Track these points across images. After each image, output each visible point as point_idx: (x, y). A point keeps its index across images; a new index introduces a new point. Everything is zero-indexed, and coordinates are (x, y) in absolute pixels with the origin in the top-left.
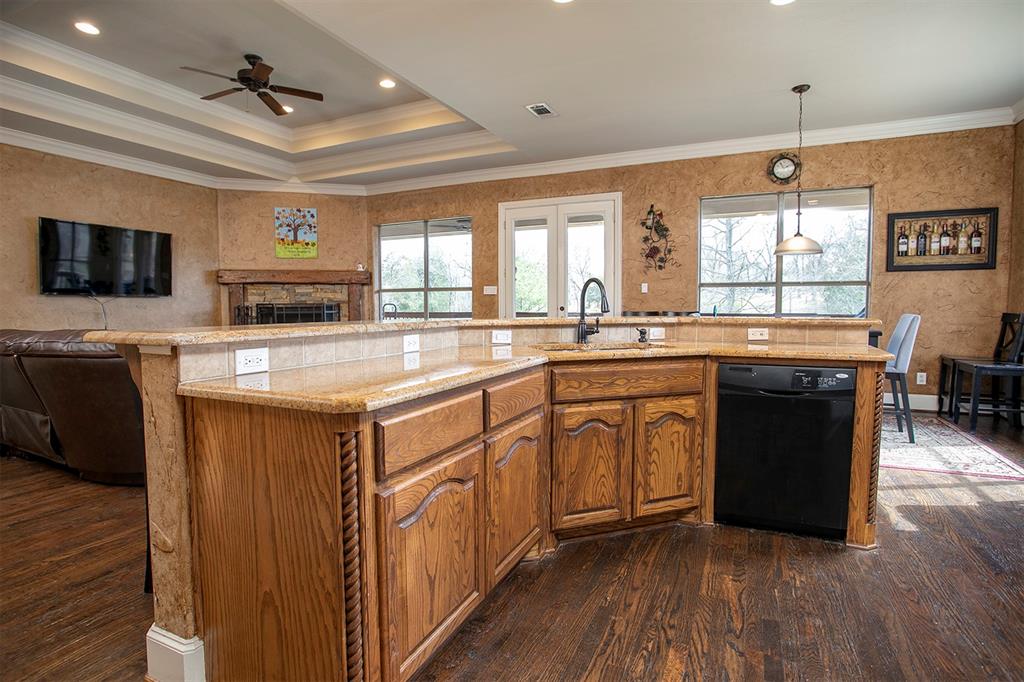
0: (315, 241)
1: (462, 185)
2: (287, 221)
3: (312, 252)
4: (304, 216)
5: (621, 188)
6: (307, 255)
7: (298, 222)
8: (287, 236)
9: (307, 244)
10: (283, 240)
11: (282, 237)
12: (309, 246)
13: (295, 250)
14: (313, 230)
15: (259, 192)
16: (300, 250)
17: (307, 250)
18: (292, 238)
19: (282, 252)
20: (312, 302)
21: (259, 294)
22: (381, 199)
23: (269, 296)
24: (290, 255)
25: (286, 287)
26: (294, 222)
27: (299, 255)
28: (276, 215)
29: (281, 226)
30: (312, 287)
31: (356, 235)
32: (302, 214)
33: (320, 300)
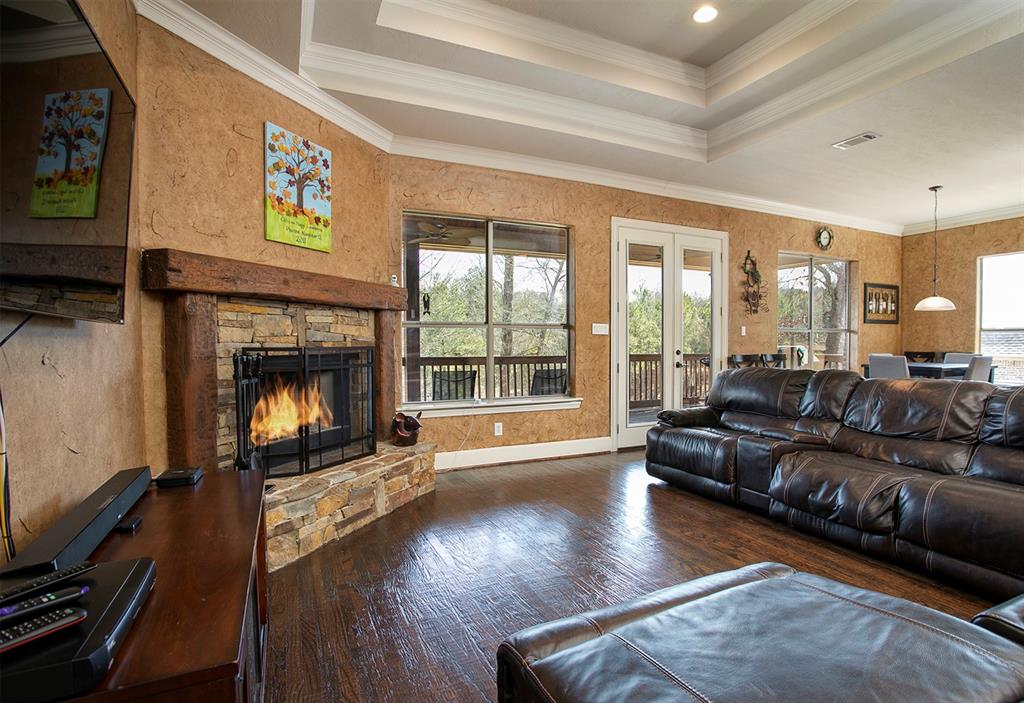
0: (328, 216)
1: (564, 181)
2: (290, 161)
3: (323, 240)
4: (314, 160)
5: (727, 228)
6: (316, 244)
7: (306, 167)
8: (288, 195)
9: (317, 220)
10: (279, 200)
11: (278, 193)
12: (321, 226)
13: (298, 228)
14: (327, 194)
15: (235, 71)
16: (307, 231)
17: (316, 233)
18: (294, 200)
19: (280, 227)
20: (330, 345)
21: (243, 326)
22: (421, 167)
23: (263, 330)
24: (290, 238)
25: (291, 310)
26: (298, 165)
27: (304, 241)
28: (269, 140)
29: (277, 167)
30: (329, 313)
31: (373, 221)
32: (311, 154)
33: (342, 339)
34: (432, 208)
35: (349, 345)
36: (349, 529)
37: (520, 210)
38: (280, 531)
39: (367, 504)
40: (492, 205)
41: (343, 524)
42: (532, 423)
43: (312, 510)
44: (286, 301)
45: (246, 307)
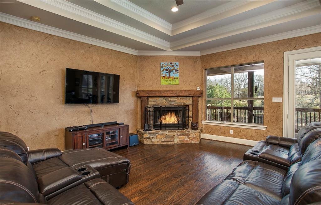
0: (178, 77)
2: (166, 68)
3: (177, 82)
4: (173, 66)
6: (174, 83)
7: (170, 68)
8: (166, 75)
9: (174, 78)
10: (164, 77)
11: (164, 75)
12: (175, 79)
13: (169, 81)
14: (177, 72)
15: (154, 56)
16: (171, 81)
17: (174, 81)
18: (168, 76)
19: (164, 82)
20: (176, 105)
21: (154, 102)
22: (208, 57)
23: (158, 102)
24: (167, 83)
25: (165, 98)
26: (169, 68)
27: (171, 83)
28: (161, 66)
29: (163, 70)
30: (176, 98)
31: (195, 74)
32: (172, 65)
33: (180, 103)
34: (211, 67)
35: (183, 105)
36: (165, 143)
37: (239, 61)
38: (147, 138)
39: (171, 140)
40: (229, 62)
41: (164, 142)
42: (244, 132)
43: (155, 137)
44: (164, 97)
45: (155, 98)
